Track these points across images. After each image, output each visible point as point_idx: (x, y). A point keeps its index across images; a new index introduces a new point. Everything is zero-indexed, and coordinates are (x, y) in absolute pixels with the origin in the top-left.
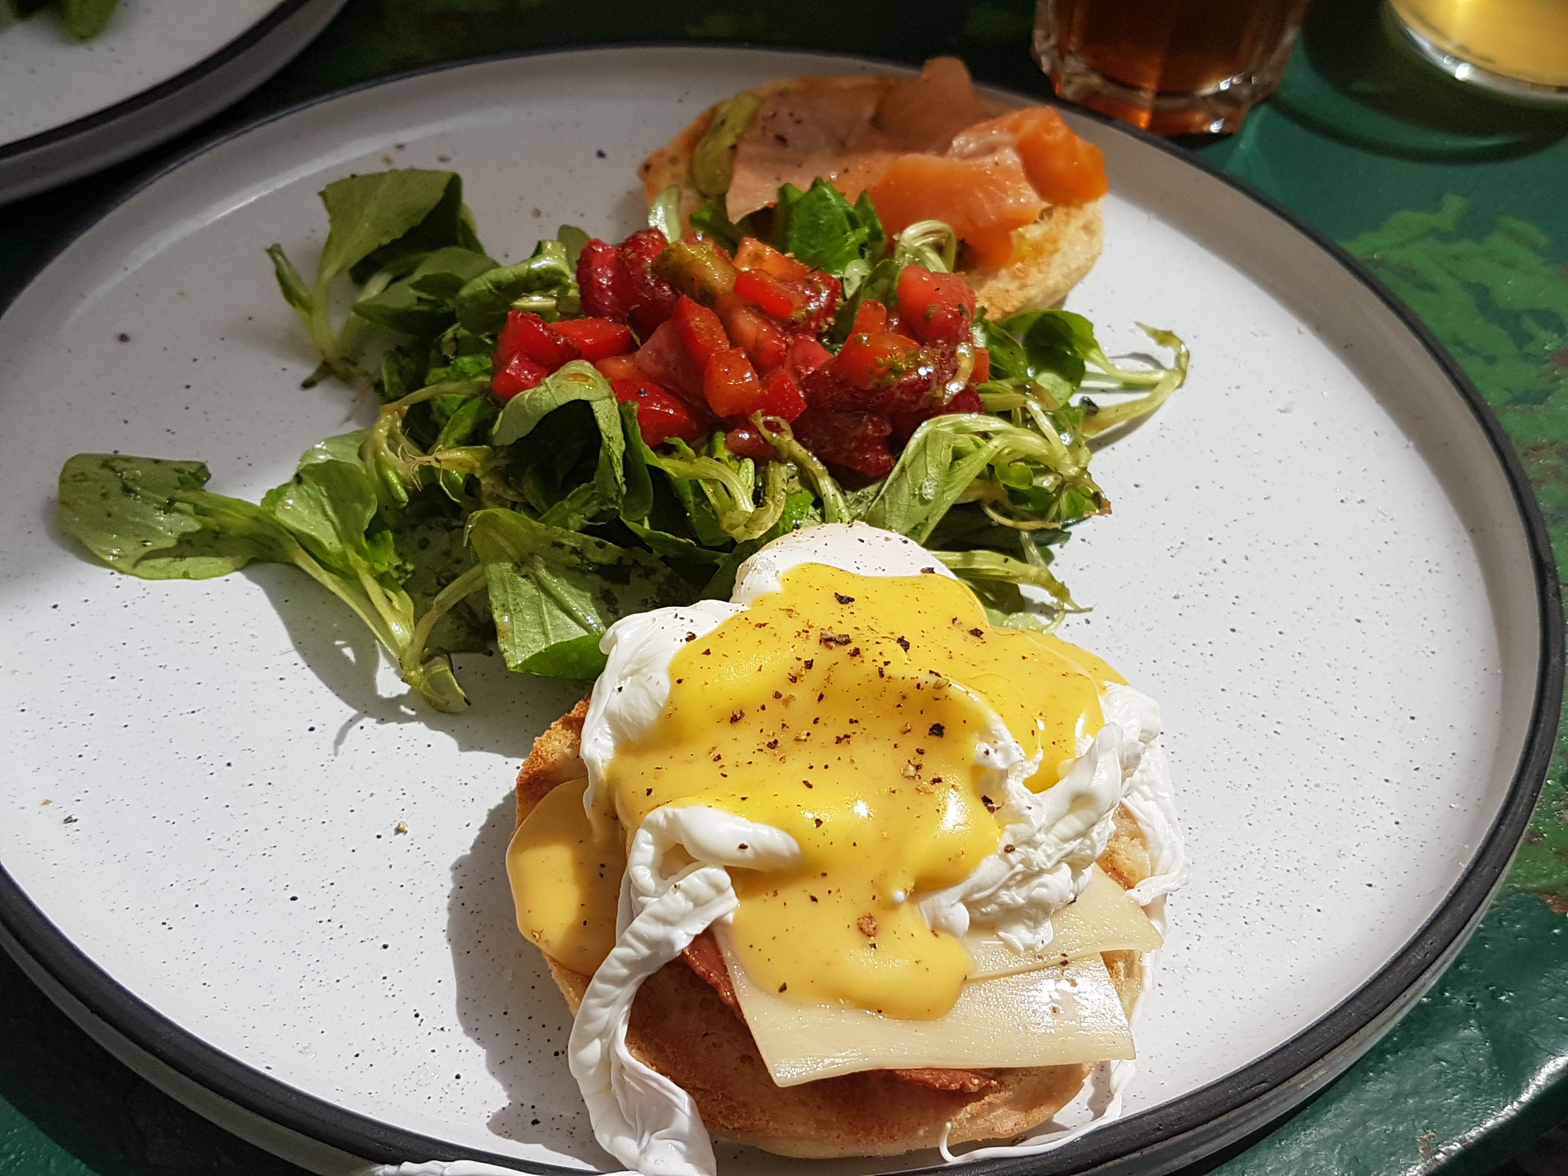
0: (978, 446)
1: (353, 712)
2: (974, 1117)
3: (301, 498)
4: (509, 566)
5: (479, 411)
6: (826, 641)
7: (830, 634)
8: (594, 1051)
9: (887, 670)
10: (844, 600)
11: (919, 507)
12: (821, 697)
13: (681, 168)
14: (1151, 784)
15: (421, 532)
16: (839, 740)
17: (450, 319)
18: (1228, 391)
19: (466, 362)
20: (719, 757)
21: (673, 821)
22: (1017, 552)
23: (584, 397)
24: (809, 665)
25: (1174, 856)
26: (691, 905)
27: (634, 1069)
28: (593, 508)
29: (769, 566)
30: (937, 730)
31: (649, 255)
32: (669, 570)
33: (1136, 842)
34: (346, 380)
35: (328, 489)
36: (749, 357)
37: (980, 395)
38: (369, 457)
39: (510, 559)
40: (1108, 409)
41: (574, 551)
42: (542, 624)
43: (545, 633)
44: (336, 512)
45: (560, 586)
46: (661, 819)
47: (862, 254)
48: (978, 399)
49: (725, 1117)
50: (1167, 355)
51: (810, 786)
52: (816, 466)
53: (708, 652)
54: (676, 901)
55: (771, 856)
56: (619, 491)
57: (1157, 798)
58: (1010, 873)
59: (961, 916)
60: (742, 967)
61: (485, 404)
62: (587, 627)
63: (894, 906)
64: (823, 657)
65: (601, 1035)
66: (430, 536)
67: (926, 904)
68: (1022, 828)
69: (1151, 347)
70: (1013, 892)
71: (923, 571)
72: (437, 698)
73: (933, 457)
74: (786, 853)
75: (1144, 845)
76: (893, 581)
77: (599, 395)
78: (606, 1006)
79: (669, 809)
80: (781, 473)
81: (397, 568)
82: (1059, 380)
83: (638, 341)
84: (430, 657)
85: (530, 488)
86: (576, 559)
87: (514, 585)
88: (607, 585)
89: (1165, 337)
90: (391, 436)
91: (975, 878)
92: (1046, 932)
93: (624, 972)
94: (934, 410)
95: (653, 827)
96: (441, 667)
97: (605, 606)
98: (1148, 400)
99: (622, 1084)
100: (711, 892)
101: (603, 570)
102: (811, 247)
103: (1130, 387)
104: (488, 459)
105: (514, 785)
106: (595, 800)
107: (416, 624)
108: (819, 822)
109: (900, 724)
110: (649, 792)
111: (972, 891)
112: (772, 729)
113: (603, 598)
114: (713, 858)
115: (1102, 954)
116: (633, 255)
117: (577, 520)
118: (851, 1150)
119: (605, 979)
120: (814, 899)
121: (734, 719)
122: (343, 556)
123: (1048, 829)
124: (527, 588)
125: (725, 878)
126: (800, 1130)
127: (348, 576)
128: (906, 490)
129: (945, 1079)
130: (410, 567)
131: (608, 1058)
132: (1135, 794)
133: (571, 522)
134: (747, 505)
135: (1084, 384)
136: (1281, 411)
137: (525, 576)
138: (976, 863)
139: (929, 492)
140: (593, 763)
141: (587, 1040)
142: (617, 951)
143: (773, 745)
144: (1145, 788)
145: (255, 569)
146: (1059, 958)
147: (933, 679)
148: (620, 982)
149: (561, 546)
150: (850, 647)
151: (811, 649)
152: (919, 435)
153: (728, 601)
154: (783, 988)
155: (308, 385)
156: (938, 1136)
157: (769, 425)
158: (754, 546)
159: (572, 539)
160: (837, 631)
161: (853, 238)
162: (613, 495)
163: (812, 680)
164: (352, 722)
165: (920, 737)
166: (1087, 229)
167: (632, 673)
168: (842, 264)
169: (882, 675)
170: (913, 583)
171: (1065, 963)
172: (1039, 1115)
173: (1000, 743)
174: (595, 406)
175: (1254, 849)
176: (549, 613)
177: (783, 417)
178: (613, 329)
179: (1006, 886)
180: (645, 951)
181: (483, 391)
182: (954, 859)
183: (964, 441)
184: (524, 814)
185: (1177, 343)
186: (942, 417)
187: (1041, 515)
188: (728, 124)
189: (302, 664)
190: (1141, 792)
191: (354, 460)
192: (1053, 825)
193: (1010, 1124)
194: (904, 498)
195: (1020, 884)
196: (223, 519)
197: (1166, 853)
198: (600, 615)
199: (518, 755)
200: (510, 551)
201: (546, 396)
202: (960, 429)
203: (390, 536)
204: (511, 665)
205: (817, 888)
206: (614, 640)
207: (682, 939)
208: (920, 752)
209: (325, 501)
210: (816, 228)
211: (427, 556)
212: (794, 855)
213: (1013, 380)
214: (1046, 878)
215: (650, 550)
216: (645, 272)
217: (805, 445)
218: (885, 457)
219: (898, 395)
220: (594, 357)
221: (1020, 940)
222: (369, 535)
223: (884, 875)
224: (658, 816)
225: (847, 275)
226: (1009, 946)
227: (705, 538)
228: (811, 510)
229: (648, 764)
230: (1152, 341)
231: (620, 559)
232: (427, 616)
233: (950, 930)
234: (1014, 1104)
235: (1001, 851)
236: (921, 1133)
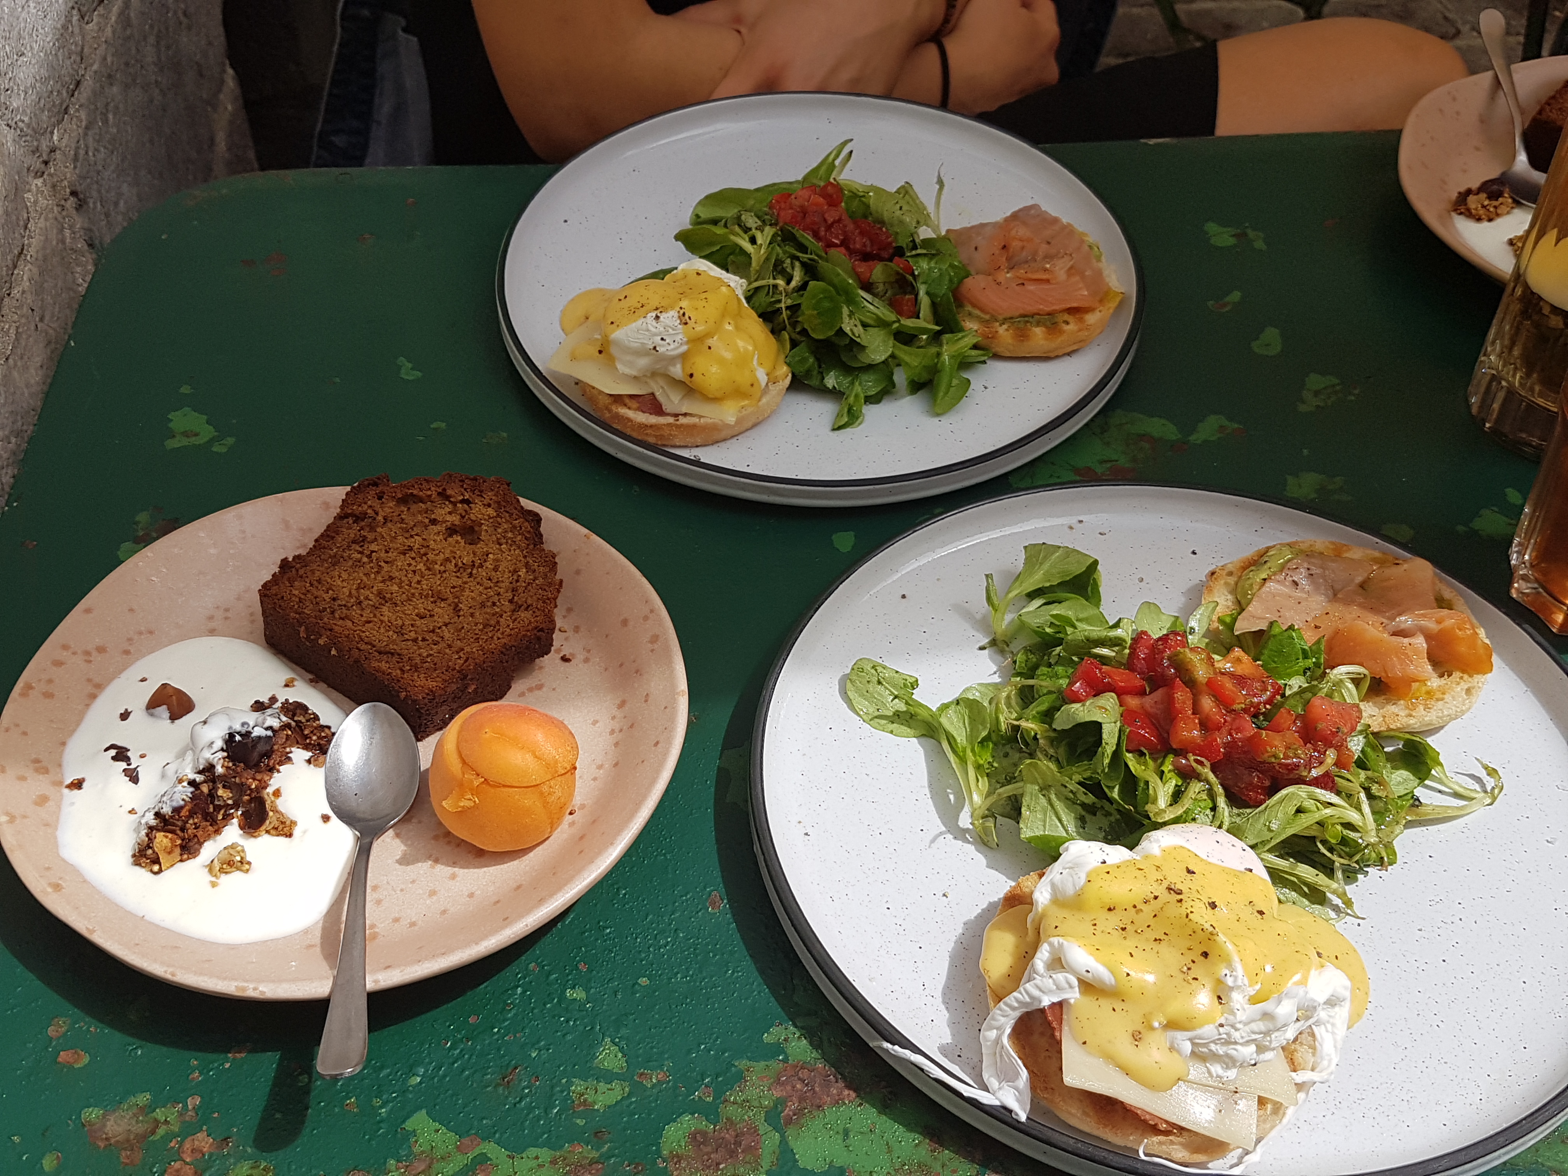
0: (1318, 809)
1: (944, 829)
2: (1160, 1143)
3: (956, 712)
4: (1037, 788)
5: (1054, 701)
6: (1169, 889)
7: (1173, 887)
8: (993, 1034)
9: (1191, 916)
10: (1189, 871)
11: (1266, 832)
12: (1155, 916)
13: (1232, 580)
14: (1333, 1025)
15: (1008, 748)
16: (1156, 940)
17: (1059, 642)
18: (1520, 818)
19: (1060, 669)
20: (1095, 925)
21: (1061, 945)
22: (1328, 870)
23: (1099, 720)
24: (1156, 898)
25: (1329, 1066)
26: (1055, 987)
27: (1008, 1050)
28: (1088, 774)
29: (1158, 841)
30: (1205, 955)
31: (1169, 649)
32: (1118, 817)
33: (1310, 1051)
34: (1002, 652)
35: (970, 711)
36: (1201, 723)
37: (1336, 778)
38: (994, 705)
39: (1039, 785)
40: (1427, 805)
41: (1071, 791)
42: (1045, 821)
43: (1044, 826)
44: (970, 724)
45: (1059, 806)
46: (1056, 944)
47: (1305, 673)
48: (1333, 781)
49: (1041, 1090)
50: (1490, 783)
51: (1132, 956)
52: (1219, 790)
53: (1108, 873)
54: (1049, 983)
55: (1101, 981)
56: (1104, 769)
57: (1333, 1033)
58: (1217, 1037)
59: (1187, 1047)
60: (1070, 1027)
61: (1058, 698)
62: (1067, 831)
63: (1152, 1029)
64: (1164, 896)
65: (998, 1029)
66: (1011, 752)
67: (1171, 1034)
68: (1231, 1017)
69: (1483, 774)
70: (1218, 1047)
71: (1246, 869)
72: (983, 836)
73: (1284, 807)
74: (1108, 983)
75: (1314, 1054)
76: (1224, 869)
77: (1109, 721)
78: (1003, 1016)
79: (1061, 940)
80: (1196, 787)
81: (989, 763)
82: (1412, 777)
83: (1148, 690)
84: (987, 816)
85: (1062, 752)
86: (1071, 795)
87: (1037, 798)
88: (1083, 813)
89: (1492, 772)
90: (1008, 697)
91: (1199, 1032)
92: (1232, 1074)
93: (1016, 1005)
94: (1300, 781)
95: (1051, 945)
96: (990, 823)
97: (1080, 823)
98: (1462, 808)
99: (1001, 1056)
100: (1067, 986)
101: (1083, 805)
102: (1275, 662)
103: (1457, 795)
104: (1047, 731)
105: (1002, 896)
106: (1033, 920)
107: (986, 798)
108: (1128, 975)
109: (1188, 944)
110: (1056, 927)
111: (1195, 1038)
112: (1126, 921)
113: (1080, 819)
114: (1073, 972)
115: (1259, 1097)
116: (1161, 647)
117: (1077, 778)
118: (1096, 1132)
119: (1006, 1004)
120: (1114, 1010)
121: (1110, 909)
122: (964, 750)
123: (1246, 1024)
124: (1043, 801)
125: (1075, 982)
126: (1073, 1111)
127: (963, 760)
128: (1262, 821)
129: (1148, 1117)
130: (995, 765)
131: (998, 1040)
132: (1323, 1026)
133: (1074, 777)
134: (1162, 802)
135: (1427, 782)
136: (1548, 841)
137: (1044, 795)
138: (1201, 1026)
139: (1274, 827)
140: (1037, 902)
141: (991, 1028)
142: (1015, 994)
143: (1124, 929)
144: (1329, 1026)
145: (923, 739)
146: (1233, 1088)
147: (1211, 929)
148: (1013, 1009)
149: (1066, 787)
150: (1179, 897)
151: (1160, 891)
152: (1284, 792)
153: (1131, 850)
154: (1085, 1043)
155: (982, 648)
156: (1140, 1144)
157: (1196, 761)
158: (1157, 826)
159: (1073, 786)
160: (1179, 886)
161: (1303, 664)
162: (1099, 771)
163: (1155, 905)
164: (941, 833)
165: (1196, 955)
166: (1468, 691)
167: (1069, 868)
168: (1290, 676)
169: (1187, 916)
170: (1236, 874)
171: (1236, 1092)
172: (1200, 1158)
173: (1234, 973)
174: (1104, 726)
175: (1390, 1082)
176: (1050, 817)
177: (1207, 759)
178: (1137, 681)
179: (1214, 1042)
180: (1028, 999)
181: (1060, 691)
182: (1190, 1019)
183: (1309, 804)
184: (1002, 912)
185: (1497, 777)
186: (1303, 786)
187: (1350, 856)
188: (1268, 564)
189: (929, 796)
190: (1326, 1028)
191: (986, 704)
192: (1249, 1023)
193: (1180, 1155)
194: (1259, 825)
195: (1222, 1044)
196: (916, 709)
197: (1325, 1063)
198: (1076, 827)
199: (1014, 880)
200: (1040, 781)
201: (1081, 714)
202: (1312, 797)
203: (991, 745)
204: (1022, 836)
205: (1118, 1006)
206: (1067, 849)
207: (1046, 1002)
208: (1193, 962)
209: (966, 718)
210: (1280, 653)
211: (1006, 762)
212: (1111, 985)
213: (1369, 773)
214: (1238, 1047)
215: (1112, 804)
216: (1163, 658)
217: (1217, 777)
218: (1262, 797)
219: (1277, 768)
220: (1121, 693)
221: (1216, 1071)
222: (981, 742)
223: (1151, 1013)
224: (1055, 940)
225: (1290, 683)
226: (1209, 1072)
227: (1140, 809)
228: (1208, 812)
229: (1062, 913)
230: (1484, 772)
231: (1094, 803)
232: (991, 798)
233: (1179, 1052)
234: (1185, 1146)
235: (1217, 1024)
236: (1131, 1138)
